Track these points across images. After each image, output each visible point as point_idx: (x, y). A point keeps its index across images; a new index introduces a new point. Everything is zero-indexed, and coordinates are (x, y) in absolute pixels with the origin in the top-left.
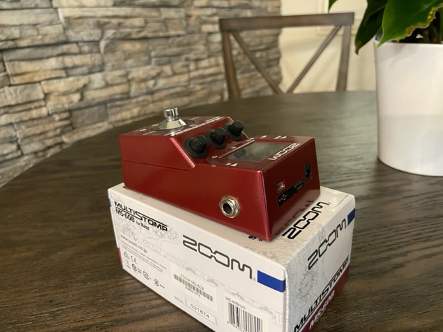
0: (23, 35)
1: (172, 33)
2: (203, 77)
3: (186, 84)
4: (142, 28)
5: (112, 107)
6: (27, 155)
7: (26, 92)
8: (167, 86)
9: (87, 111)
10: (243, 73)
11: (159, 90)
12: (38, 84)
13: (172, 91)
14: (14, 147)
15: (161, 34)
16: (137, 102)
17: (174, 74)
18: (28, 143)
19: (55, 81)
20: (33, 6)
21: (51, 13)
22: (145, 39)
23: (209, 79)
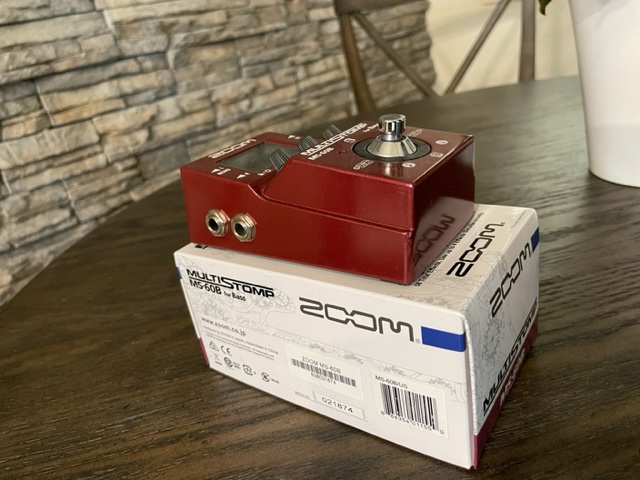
0: (60, 53)
1: (268, 27)
2: (318, 87)
3: (294, 100)
4: (224, 25)
5: (193, 145)
6: (85, 222)
7: (74, 134)
8: (268, 107)
9: (160, 153)
10: (376, 74)
11: (257, 113)
12: (88, 123)
13: (276, 112)
14: (66, 213)
15: (252, 31)
16: (228, 134)
17: (277, 87)
18: (86, 206)
19: (111, 116)
20: (68, 10)
21: (95, 19)
22: (229, 40)
23: (327, 90)
